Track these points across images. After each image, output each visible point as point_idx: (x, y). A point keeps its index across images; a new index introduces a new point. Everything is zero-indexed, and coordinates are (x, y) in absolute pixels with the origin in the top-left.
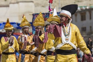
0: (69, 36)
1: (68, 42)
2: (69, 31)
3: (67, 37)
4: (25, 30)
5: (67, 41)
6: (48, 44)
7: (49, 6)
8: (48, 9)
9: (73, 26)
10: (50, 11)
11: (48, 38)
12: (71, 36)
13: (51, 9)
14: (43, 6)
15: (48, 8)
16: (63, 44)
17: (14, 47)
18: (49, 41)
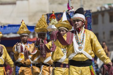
0: (82, 44)
1: (81, 52)
2: (83, 39)
3: (81, 45)
4: (23, 38)
5: (80, 49)
6: (57, 53)
7: (68, 4)
8: (67, 7)
9: (87, 32)
10: (69, 10)
11: (56, 47)
12: (84, 44)
13: (70, 7)
14: (60, 4)
15: (67, 5)
16: (76, 53)
17: (3, 58)
18: (57, 50)
